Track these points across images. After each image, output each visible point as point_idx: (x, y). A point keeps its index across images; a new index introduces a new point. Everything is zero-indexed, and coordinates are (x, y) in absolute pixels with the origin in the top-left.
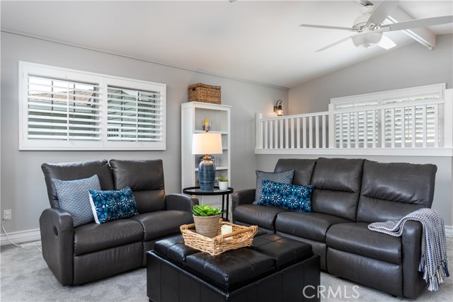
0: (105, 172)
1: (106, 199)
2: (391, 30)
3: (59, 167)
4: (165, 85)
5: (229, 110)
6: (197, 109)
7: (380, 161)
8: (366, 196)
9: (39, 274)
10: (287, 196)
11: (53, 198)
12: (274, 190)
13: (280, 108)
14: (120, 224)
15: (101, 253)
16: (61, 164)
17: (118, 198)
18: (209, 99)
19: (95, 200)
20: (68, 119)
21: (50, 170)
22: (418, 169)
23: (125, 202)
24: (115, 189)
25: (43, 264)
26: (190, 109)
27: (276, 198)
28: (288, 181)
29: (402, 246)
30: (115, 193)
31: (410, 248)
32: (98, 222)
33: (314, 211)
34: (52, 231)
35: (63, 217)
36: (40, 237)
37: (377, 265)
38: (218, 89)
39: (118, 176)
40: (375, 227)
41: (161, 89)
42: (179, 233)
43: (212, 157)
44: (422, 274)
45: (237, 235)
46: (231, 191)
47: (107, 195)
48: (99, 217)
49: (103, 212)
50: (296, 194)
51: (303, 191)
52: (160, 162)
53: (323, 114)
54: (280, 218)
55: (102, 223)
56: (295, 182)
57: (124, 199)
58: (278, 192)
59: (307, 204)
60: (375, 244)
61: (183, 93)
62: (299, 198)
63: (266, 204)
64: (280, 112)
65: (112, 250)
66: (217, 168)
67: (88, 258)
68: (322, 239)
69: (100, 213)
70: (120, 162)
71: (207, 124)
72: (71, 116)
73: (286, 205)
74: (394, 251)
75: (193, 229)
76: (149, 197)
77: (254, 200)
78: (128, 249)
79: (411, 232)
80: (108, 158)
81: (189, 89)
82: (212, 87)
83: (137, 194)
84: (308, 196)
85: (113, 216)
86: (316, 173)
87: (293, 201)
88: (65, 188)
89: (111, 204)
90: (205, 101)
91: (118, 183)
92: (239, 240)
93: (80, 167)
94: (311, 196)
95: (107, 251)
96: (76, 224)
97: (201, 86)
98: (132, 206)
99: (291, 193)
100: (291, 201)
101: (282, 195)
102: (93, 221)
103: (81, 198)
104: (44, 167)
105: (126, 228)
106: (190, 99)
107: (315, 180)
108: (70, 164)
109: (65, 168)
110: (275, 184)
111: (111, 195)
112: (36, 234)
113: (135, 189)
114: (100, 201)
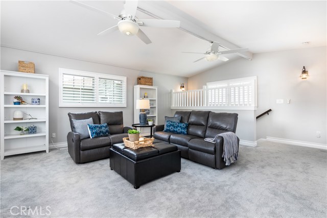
0: (96, 117)
1: (95, 128)
2: (222, 54)
3: (75, 114)
4: (126, 77)
5: (157, 89)
6: (140, 88)
7: (216, 112)
8: (209, 127)
9: (67, 159)
10: (177, 127)
11: (73, 127)
12: (171, 125)
13: (183, 87)
14: (101, 138)
15: (92, 150)
16: (76, 113)
17: (101, 127)
18: (147, 84)
19: (90, 128)
20: (80, 90)
21: (72, 115)
22: (229, 115)
23: (103, 129)
24: (100, 124)
25: (69, 156)
26: (137, 88)
27: (172, 128)
28: (178, 121)
29: (215, 147)
30: (99, 125)
31: (218, 148)
32: (91, 137)
33: (188, 134)
34: (71, 141)
35: (75, 135)
36: (67, 146)
37: (206, 155)
38: (151, 79)
39: (102, 118)
40: (207, 140)
41: (124, 79)
42: (123, 142)
43: (145, 110)
44: (223, 158)
45: (145, 141)
46: (154, 125)
47: (96, 126)
48: (92, 135)
49: (93, 133)
50: (180, 127)
51: (184, 125)
52: (121, 113)
53: (201, 90)
54: (172, 137)
55: (93, 138)
56: (181, 121)
57: (103, 128)
58: (173, 125)
59: (185, 131)
60: (205, 147)
61: (135, 81)
62: (182, 128)
63: (167, 131)
64: (183, 89)
65: (97, 149)
66: (148, 116)
67: (86, 152)
68: (186, 145)
69: (92, 134)
70: (103, 112)
71: (146, 95)
72: (82, 89)
73: (176, 131)
74: (212, 149)
75: (128, 139)
76: (115, 128)
77: (163, 129)
78: (104, 149)
79: (219, 141)
80: (98, 111)
81: (138, 79)
82: (148, 78)
83: (110, 126)
84: (186, 127)
85: (98, 135)
86: (190, 117)
87: (179, 130)
88: (78, 123)
89: (97, 130)
90: (145, 84)
91: (101, 121)
92: (146, 144)
93: (85, 114)
94: (187, 127)
95: (95, 150)
96: (81, 138)
97: (143, 77)
98: (107, 131)
99: (178, 126)
100: (178, 130)
101: (174, 127)
102: (89, 137)
103: (84, 127)
104: (69, 115)
105: (103, 140)
106: (138, 83)
107: (190, 120)
108: (80, 113)
109: (78, 115)
110: (172, 122)
111: (98, 126)
112: (65, 144)
113: (109, 124)
114: (92, 129)
